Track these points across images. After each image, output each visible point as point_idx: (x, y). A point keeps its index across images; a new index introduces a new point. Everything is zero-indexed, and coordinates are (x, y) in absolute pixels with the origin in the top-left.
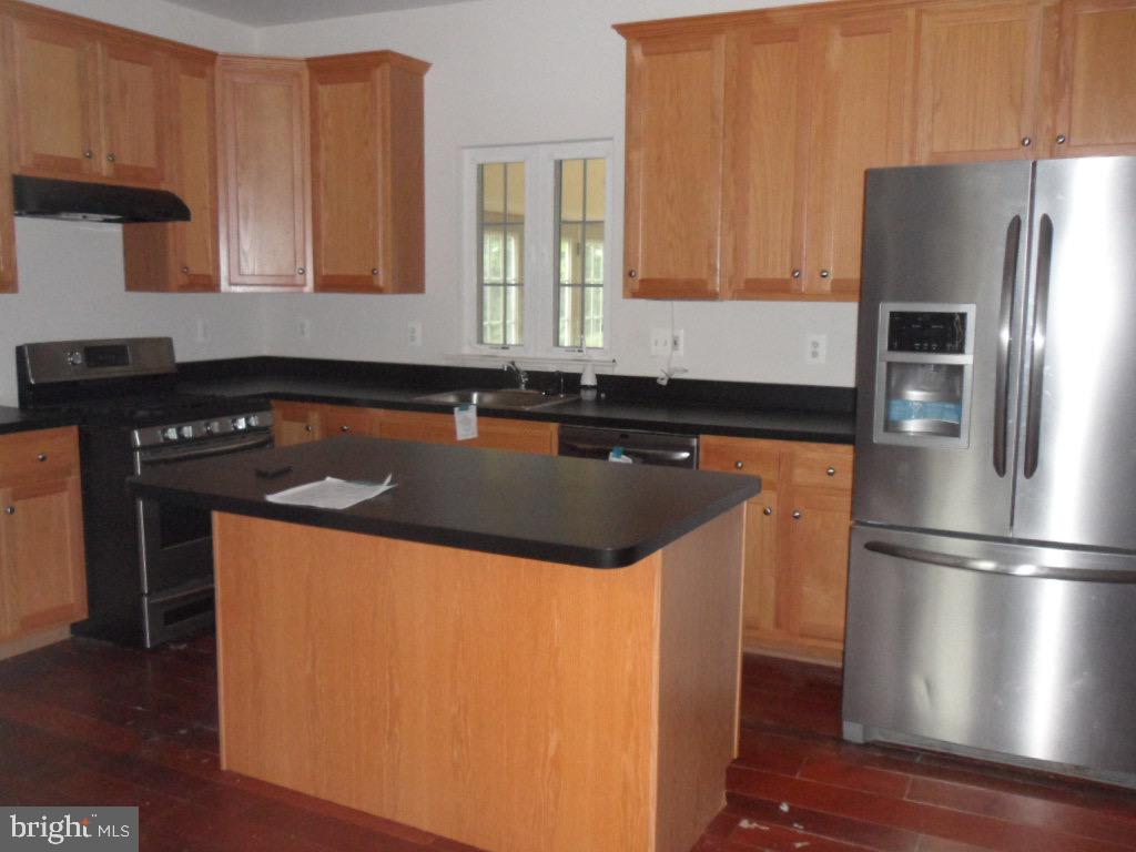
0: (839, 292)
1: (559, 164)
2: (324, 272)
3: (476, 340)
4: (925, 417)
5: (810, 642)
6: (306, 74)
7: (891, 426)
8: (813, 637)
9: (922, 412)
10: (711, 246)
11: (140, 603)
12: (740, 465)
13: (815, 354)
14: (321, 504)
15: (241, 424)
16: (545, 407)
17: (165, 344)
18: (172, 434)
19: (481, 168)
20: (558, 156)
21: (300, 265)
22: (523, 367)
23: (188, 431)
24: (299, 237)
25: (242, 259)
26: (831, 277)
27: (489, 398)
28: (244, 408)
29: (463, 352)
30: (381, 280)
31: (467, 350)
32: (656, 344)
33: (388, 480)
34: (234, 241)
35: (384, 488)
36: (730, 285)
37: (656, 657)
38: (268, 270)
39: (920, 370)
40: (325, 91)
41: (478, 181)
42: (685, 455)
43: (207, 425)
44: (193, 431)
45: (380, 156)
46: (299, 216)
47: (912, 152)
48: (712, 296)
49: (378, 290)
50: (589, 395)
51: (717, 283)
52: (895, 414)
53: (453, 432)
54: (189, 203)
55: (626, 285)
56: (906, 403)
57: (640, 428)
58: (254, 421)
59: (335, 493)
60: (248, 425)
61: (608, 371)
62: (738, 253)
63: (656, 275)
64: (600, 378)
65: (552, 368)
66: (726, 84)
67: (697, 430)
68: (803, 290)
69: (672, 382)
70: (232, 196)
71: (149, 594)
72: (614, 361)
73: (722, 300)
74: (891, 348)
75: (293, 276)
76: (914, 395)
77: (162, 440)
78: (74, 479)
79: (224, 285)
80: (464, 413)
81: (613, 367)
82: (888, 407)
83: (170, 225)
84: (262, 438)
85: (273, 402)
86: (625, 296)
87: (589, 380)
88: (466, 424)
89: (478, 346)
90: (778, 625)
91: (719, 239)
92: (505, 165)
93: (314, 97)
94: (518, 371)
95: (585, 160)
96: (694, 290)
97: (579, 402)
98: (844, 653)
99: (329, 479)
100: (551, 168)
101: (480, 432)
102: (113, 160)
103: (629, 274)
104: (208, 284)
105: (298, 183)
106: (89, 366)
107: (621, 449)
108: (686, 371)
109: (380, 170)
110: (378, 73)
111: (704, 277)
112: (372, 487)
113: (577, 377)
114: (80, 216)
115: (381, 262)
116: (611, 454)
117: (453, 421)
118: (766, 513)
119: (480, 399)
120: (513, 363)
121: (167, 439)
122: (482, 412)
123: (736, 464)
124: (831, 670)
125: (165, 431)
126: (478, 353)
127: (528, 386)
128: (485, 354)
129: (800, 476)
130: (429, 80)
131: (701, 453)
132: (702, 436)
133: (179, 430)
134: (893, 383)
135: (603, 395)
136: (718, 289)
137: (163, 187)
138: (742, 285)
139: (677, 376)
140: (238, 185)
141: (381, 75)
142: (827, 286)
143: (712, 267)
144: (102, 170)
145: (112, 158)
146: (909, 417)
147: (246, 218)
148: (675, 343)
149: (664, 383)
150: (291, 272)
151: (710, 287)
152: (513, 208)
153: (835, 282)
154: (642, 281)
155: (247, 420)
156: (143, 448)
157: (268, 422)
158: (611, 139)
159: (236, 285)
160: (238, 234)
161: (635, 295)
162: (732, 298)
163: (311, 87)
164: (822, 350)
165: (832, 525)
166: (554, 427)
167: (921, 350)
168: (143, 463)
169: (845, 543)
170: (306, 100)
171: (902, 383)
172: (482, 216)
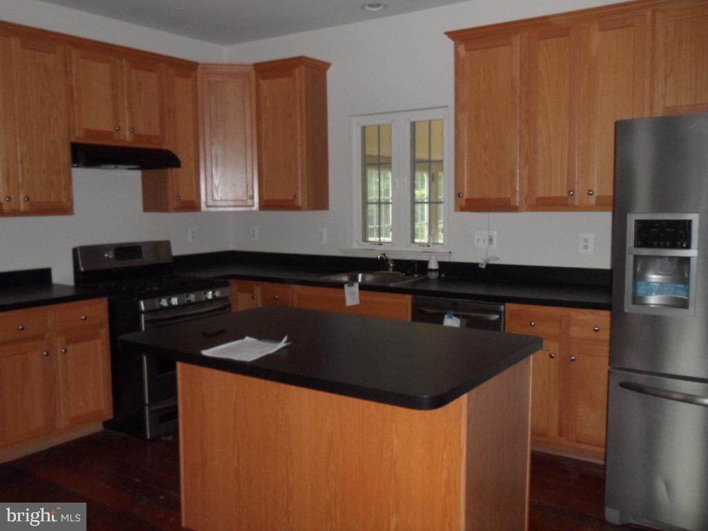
0: (600, 205)
1: (413, 125)
2: (265, 198)
3: (361, 238)
4: (662, 294)
5: (584, 447)
6: (253, 73)
7: (637, 300)
8: (585, 443)
9: (660, 290)
10: (513, 175)
11: (143, 410)
12: (533, 324)
13: (586, 247)
14: (236, 357)
15: (210, 295)
16: (405, 283)
17: (166, 245)
18: (164, 302)
19: (364, 128)
20: (413, 119)
21: (250, 193)
22: (390, 257)
23: (175, 301)
24: (250, 176)
25: (214, 190)
26: (595, 195)
27: (370, 278)
28: (212, 285)
29: (354, 247)
30: (300, 201)
31: (355, 246)
32: (478, 240)
33: (285, 339)
34: (209, 180)
35: (282, 344)
36: (526, 202)
37: (463, 468)
38: (230, 197)
39: (658, 261)
40: (265, 84)
41: (362, 137)
42: (496, 317)
43: (188, 296)
44: (178, 301)
45: (298, 121)
46: (249, 163)
47: (651, 107)
48: (514, 209)
49: (298, 208)
50: (433, 276)
51: (517, 200)
52: (641, 290)
53: (344, 300)
54: (180, 157)
55: (456, 202)
56: (648, 283)
57: (465, 299)
58: (218, 294)
59: (248, 349)
60: (214, 296)
61: (446, 259)
62: (531, 181)
63: (476, 196)
64: (440, 263)
65: (410, 257)
66: (521, 67)
67: (504, 300)
68: (576, 204)
69: (489, 266)
70: (208, 152)
71: (149, 405)
72: (450, 252)
73: (521, 211)
74: (636, 246)
75: (246, 201)
76: (654, 278)
77: (159, 307)
78: (105, 331)
79: (203, 207)
80: (351, 288)
81: (450, 256)
82: (635, 286)
83: (169, 170)
84: (224, 305)
85: (231, 281)
86: (456, 210)
87: (433, 265)
88: (352, 295)
89: (364, 243)
90: (560, 433)
91: (518, 171)
92: (379, 126)
93: (258, 87)
94: (387, 260)
95: (430, 121)
96: (503, 205)
97: (427, 280)
98: (605, 454)
99: (247, 338)
100: (408, 126)
101: (361, 301)
102: (133, 131)
103: (458, 195)
104: (193, 206)
105: (249, 142)
106: (118, 259)
107: (452, 313)
108: (498, 259)
109: (299, 131)
110: (297, 71)
111: (509, 196)
112: (275, 345)
113: (425, 263)
114: (113, 166)
115: (300, 191)
116: (446, 316)
117: (344, 293)
118: (551, 357)
119: (363, 278)
120: (384, 255)
121: (161, 306)
122: (363, 287)
123: (531, 324)
124: (598, 466)
125: (160, 301)
126: (362, 247)
127: (395, 269)
128: (367, 248)
129: (575, 331)
130: (331, 74)
131: (507, 316)
132: (507, 304)
133: (169, 301)
134: (638, 269)
135: (443, 275)
136: (518, 204)
137: (165, 147)
138: (534, 202)
139: (492, 262)
140: (211, 144)
141: (299, 72)
142: (592, 201)
143: (514, 190)
144: (126, 137)
145: (133, 130)
146: (651, 294)
147: (217, 165)
148: (491, 240)
149: (484, 267)
150: (245, 198)
151: (512, 203)
152: (384, 152)
153: (598, 198)
154: (467, 200)
155: (213, 293)
156: (146, 312)
157: (227, 294)
158: (446, 107)
159: (211, 206)
160: (212, 175)
161: (463, 209)
162: (528, 210)
163: (257, 81)
164: (591, 244)
165: (597, 365)
166: (409, 297)
167: (658, 246)
168: (146, 321)
169: (605, 382)
170: (254, 89)
171: (645, 269)
172: (365, 159)
